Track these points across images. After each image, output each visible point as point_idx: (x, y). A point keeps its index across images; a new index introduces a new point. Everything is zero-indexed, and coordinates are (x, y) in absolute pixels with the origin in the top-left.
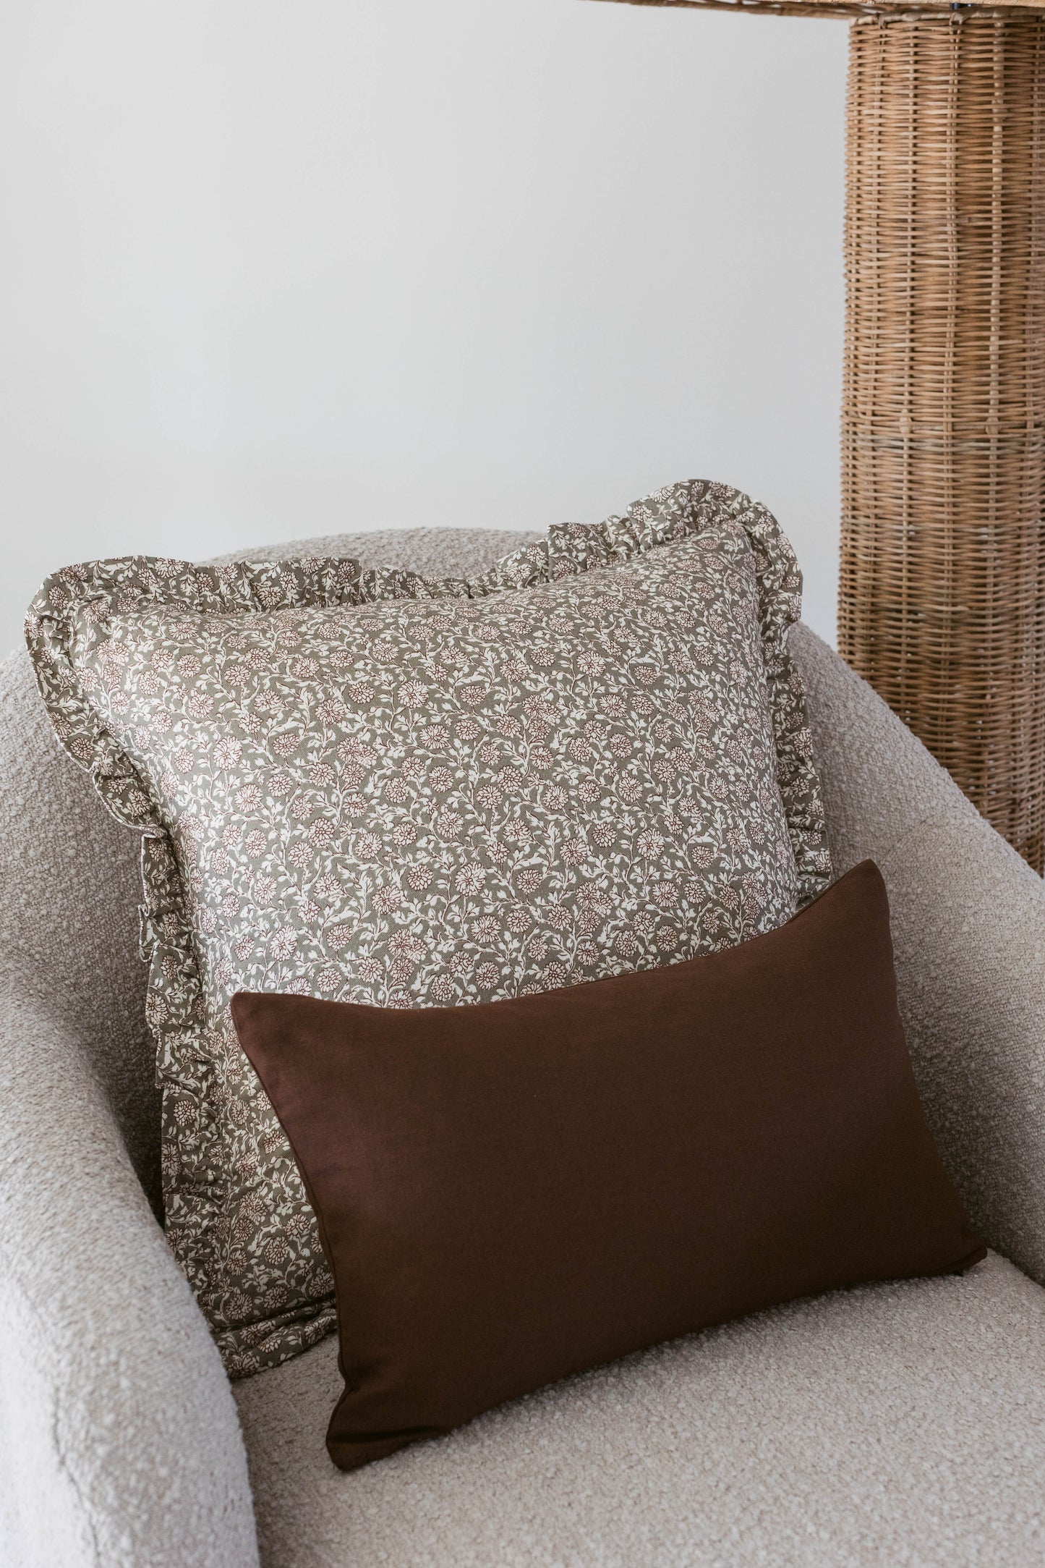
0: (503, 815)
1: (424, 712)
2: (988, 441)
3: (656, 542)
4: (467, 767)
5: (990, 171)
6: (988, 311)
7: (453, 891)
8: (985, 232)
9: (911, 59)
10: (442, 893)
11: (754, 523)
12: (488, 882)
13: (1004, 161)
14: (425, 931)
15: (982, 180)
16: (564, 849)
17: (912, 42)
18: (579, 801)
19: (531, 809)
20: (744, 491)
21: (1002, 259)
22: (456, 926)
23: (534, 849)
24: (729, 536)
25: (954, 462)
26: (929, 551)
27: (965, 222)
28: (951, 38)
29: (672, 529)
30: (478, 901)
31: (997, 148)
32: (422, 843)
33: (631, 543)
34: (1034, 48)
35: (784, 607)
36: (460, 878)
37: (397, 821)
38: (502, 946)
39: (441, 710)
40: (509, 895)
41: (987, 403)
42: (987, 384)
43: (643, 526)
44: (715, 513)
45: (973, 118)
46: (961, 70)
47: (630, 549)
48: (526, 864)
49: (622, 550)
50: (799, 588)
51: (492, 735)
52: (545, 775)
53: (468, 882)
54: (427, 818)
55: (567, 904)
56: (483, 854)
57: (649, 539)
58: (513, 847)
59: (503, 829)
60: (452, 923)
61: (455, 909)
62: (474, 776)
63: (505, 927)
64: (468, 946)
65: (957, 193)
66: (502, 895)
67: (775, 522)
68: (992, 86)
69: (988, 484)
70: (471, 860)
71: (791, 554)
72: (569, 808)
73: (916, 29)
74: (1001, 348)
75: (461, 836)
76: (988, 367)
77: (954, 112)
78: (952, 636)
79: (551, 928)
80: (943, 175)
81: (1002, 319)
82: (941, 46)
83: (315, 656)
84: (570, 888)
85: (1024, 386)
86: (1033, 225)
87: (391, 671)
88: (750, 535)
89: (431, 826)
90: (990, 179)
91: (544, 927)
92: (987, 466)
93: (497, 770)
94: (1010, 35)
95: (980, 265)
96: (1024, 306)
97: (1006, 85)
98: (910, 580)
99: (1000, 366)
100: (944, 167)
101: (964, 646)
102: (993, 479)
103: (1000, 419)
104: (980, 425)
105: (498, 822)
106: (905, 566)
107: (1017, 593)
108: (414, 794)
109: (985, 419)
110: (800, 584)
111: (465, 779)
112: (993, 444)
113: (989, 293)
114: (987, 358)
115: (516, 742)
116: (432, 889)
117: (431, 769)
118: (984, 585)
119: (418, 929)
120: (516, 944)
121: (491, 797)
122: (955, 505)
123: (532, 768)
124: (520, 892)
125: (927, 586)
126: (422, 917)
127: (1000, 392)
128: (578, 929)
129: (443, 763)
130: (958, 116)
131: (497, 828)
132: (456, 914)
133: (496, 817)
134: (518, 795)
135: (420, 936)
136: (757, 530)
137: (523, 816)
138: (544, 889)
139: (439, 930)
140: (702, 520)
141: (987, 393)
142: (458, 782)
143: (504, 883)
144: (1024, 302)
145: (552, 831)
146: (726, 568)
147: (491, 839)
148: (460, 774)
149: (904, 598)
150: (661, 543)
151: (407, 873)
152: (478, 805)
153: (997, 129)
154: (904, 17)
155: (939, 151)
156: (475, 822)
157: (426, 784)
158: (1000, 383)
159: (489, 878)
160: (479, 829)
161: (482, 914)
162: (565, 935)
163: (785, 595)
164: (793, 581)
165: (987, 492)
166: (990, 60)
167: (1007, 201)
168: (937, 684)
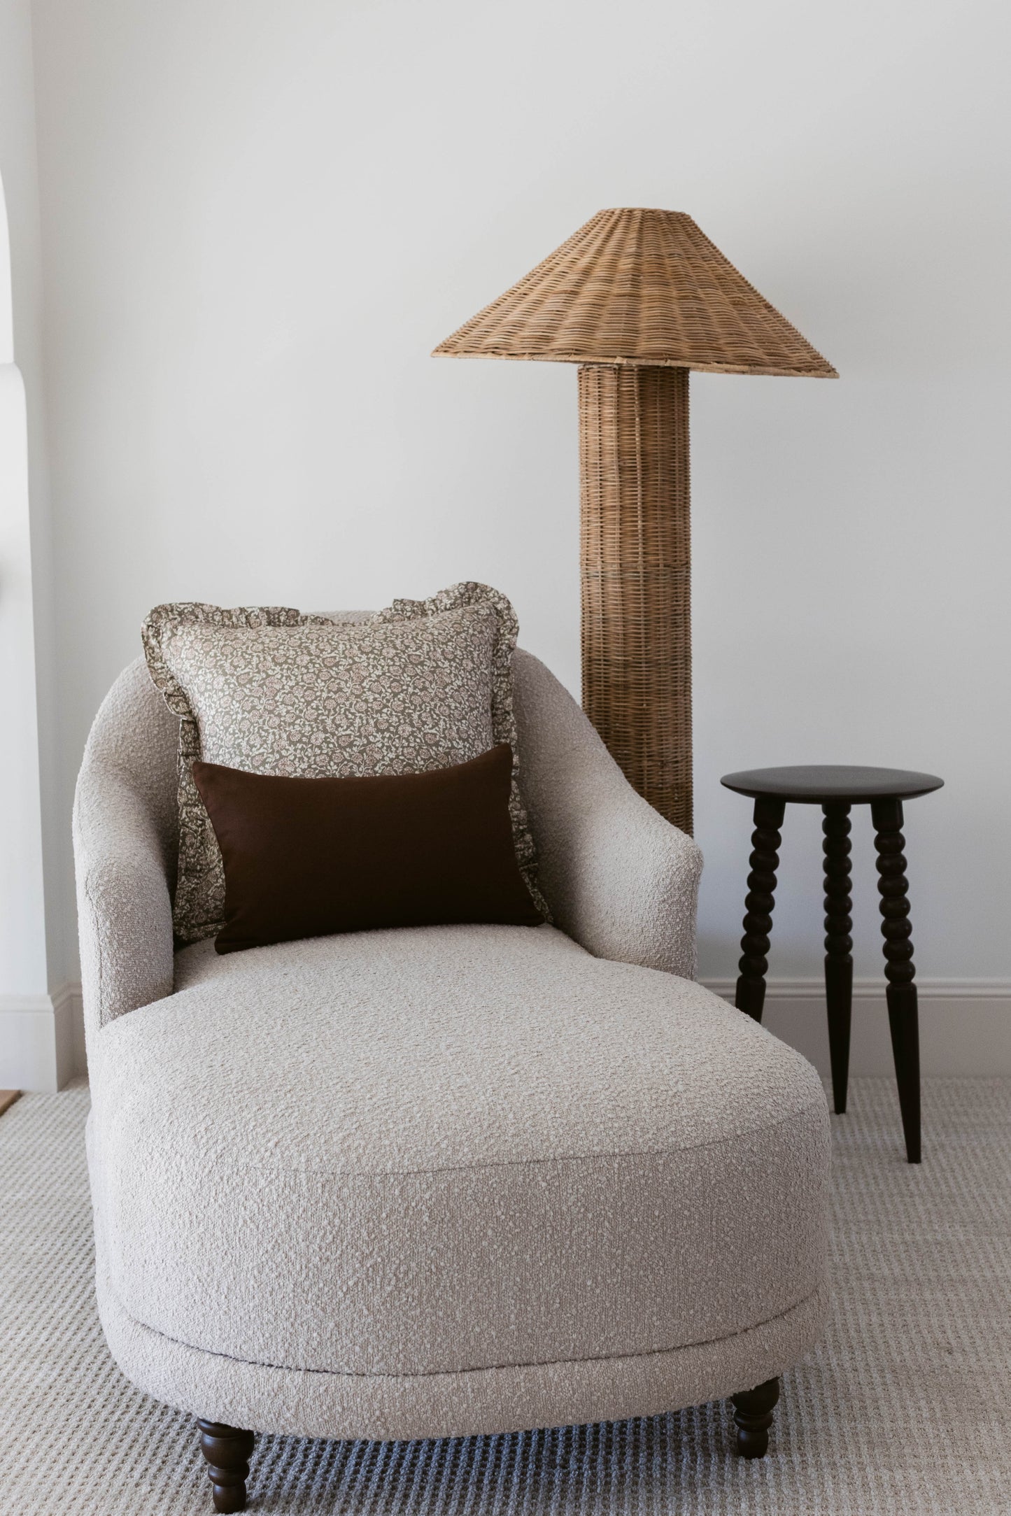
0: (336, 712)
1: (306, 667)
2: (638, 573)
3: (446, 609)
4: (322, 691)
5: (634, 439)
6: (636, 508)
7: (309, 743)
8: (633, 469)
9: (597, 386)
10: (305, 743)
11: (498, 603)
12: (325, 740)
13: (641, 435)
14: (295, 759)
15: (630, 444)
16: (362, 728)
17: (597, 378)
18: (372, 709)
19: (348, 710)
20: (496, 588)
21: (642, 482)
22: (309, 758)
23: (348, 727)
24: (483, 608)
25: (622, 583)
26: (612, 629)
27: (621, 464)
28: (613, 376)
29: (454, 603)
30: (320, 747)
31: (637, 428)
32: (298, 722)
33: (435, 609)
34: (656, 381)
35: (507, 642)
36: (313, 737)
37: (288, 712)
38: (329, 768)
39: (314, 667)
40: (335, 746)
41: (637, 553)
42: (637, 544)
43: (441, 602)
44: (480, 598)
45: (625, 415)
46: (618, 391)
47: (433, 612)
48: (344, 733)
49: (430, 612)
50: (517, 634)
51: (335, 678)
52: (357, 696)
53: (316, 739)
54: (301, 711)
55: (361, 752)
56: (324, 728)
57: (443, 608)
58: (338, 726)
59: (335, 718)
60: (307, 756)
61: (309, 750)
62: (325, 695)
63: (331, 759)
64: (313, 766)
65: (618, 450)
66: (331, 746)
67: (509, 603)
68: (634, 399)
69: (639, 595)
70: (318, 730)
71: (515, 619)
72: (367, 711)
73: (599, 372)
74: (643, 526)
75: (316, 720)
76: (637, 536)
77: (616, 411)
78: (625, 672)
79: (353, 762)
80: (612, 441)
81: (643, 512)
82: (609, 381)
83: (263, 643)
84: (363, 745)
85: (657, 546)
86: (659, 466)
87: (295, 650)
88: (496, 609)
89: (302, 715)
90: (635, 443)
91: (349, 761)
92: (639, 585)
93: (335, 693)
94: (643, 375)
95: (631, 485)
96: (656, 506)
97: (641, 398)
98: (604, 643)
99: (643, 535)
100: (612, 437)
101: (631, 677)
102: (642, 592)
103: (644, 562)
104: (634, 565)
105: (333, 715)
106: (601, 636)
107: (659, 651)
108: (297, 701)
109: (636, 562)
110: (517, 632)
111: (320, 696)
112: (641, 574)
113: (636, 499)
114: (637, 531)
115: (346, 682)
116: (300, 741)
117: (305, 691)
118: (640, 647)
119: (292, 758)
120: (335, 767)
121: (331, 704)
122: (623, 605)
123: (352, 693)
124: (339, 745)
125: (612, 646)
126: (294, 753)
127: (644, 548)
128: (365, 763)
129: (311, 689)
130: (618, 413)
131: (332, 717)
132: (309, 752)
133: (332, 712)
134: (344, 704)
135: (293, 761)
136: (499, 606)
137: (345, 713)
138: (351, 745)
139: (301, 759)
140: (472, 601)
141: (638, 548)
142: (317, 697)
143: (333, 741)
144: (655, 504)
145: (358, 720)
146: (475, 620)
147: (329, 722)
148: (318, 694)
149: (602, 653)
150: (449, 610)
151: (290, 734)
152: (325, 707)
153: (637, 419)
154: (594, 366)
155: (610, 430)
156: (323, 714)
157: (303, 697)
158: (644, 544)
159: (326, 738)
160: (324, 717)
161: (321, 753)
162: (359, 765)
163: (508, 636)
164: (514, 631)
165: (639, 599)
166: (633, 386)
167: (644, 454)
168: (619, 698)
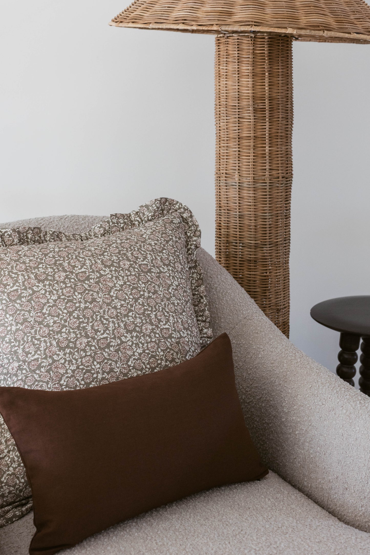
0: (93, 319)
1: (64, 283)
2: (266, 183)
3: (148, 220)
4: (80, 302)
5: (265, 89)
6: (265, 138)
7: (75, 347)
8: (263, 110)
9: (237, 49)
10: (71, 348)
11: (184, 213)
12: (88, 344)
13: (269, 85)
14: (65, 362)
15: (262, 92)
16: (116, 331)
17: (237, 43)
18: (121, 314)
19: (103, 317)
20: (180, 201)
21: (270, 119)
22: (76, 360)
23: (105, 331)
24: (175, 218)
25: (254, 191)
26: (246, 222)
27: (256, 106)
28: (250, 42)
29: (154, 215)
30: (84, 351)
31: (267, 80)
32: (64, 330)
33: (140, 220)
34: (279, 46)
35: (194, 243)
36: (78, 342)
37: (55, 322)
38: (93, 367)
39: (70, 282)
40: (96, 348)
41: (265, 170)
42: (265, 163)
43: (144, 214)
44: (170, 209)
45: (258, 70)
46: (254, 54)
47: (139, 223)
48: (102, 337)
49: (137, 223)
50: (200, 236)
51: (89, 290)
52: (108, 304)
53: (81, 344)
54: (65, 321)
55: (117, 351)
56: (86, 333)
57: (146, 219)
58: (97, 331)
59: (93, 324)
60: (75, 359)
61: (76, 354)
62: (83, 306)
63: (94, 360)
64: (81, 367)
65: (253, 96)
66: (93, 348)
67: (191, 212)
68: (265, 59)
69: (266, 198)
70: (82, 336)
71: (197, 224)
72: (117, 316)
73: (238, 39)
74: (270, 150)
75: (78, 327)
76: (265, 157)
77: (252, 68)
78: (255, 252)
79: (111, 360)
80: (248, 90)
81: (270, 140)
82: (247, 45)
83: (24, 263)
84: (118, 345)
85: (278, 164)
86: (280, 108)
87: (52, 268)
88: (182, 217)
89: (67, 324)
90: (265, 91)
91: (108, 360)
92: (266, 192)
93: (91, 303)
94: (271, 41)
95: (262, 121)
96: (277, 136)
97: (270, 59)
98: (240, 232)
99: (270, 157)
100: (249, 87)
101: (260, 255)
102: (268, 197)
103: (270, 175)
104: (263, 178)
105: (92, 322)
106: (238, 227)
107: (277, 236)
108: (61, 312)
109: (265, 175)
110: (200, 234)
111: (79, 307)
112: (268, 184)
113: (265, 131)
114: (265, 154)
115: (98, 293)
116: (68, 347)
117: (67, 303)
118: (266, 234)
119: (63, 361)
120: (98, 366)
121: (89, 313)
122: (255, 206)
123: (104, 302)
124: (100, 347)
125: (246, 234)
126: (64, 357)
127: (270, 166)
128: (121, 360)
129: (71, 301)
130: (253, 69)
131: (91, 324)
132: (76, 355)
133: (91, 320)
134: (99, 312)
135: (63, 364)
136: (185, 215)
137: (100, 320)
138: (108, 346)
139: (70, 361)
140: (165, 212)
141: (265, 166)
142: (77, 308)
143: (94, 344)
144: (277, 134)
145: (111, 325)
146: (173, 229)
147: (89, 328)
148: (77, 305)
149: (238, 238)
150: (151, 220)
151: (58, 341)
152: (84, 316)
153: (267, 74)
154: (234, 35)
155: (247, 82)
156: (83, 322)
157: (65, 309)
158: (270, 163)
159: (88, 342)
160: (85, 325)
161: (86, 356)
162: (116, 362)
163: (195, 238)
164: (198, 233)
165: (266, 201)
166: (264, 50)
167: (271, 99)
168: (251, 269)
